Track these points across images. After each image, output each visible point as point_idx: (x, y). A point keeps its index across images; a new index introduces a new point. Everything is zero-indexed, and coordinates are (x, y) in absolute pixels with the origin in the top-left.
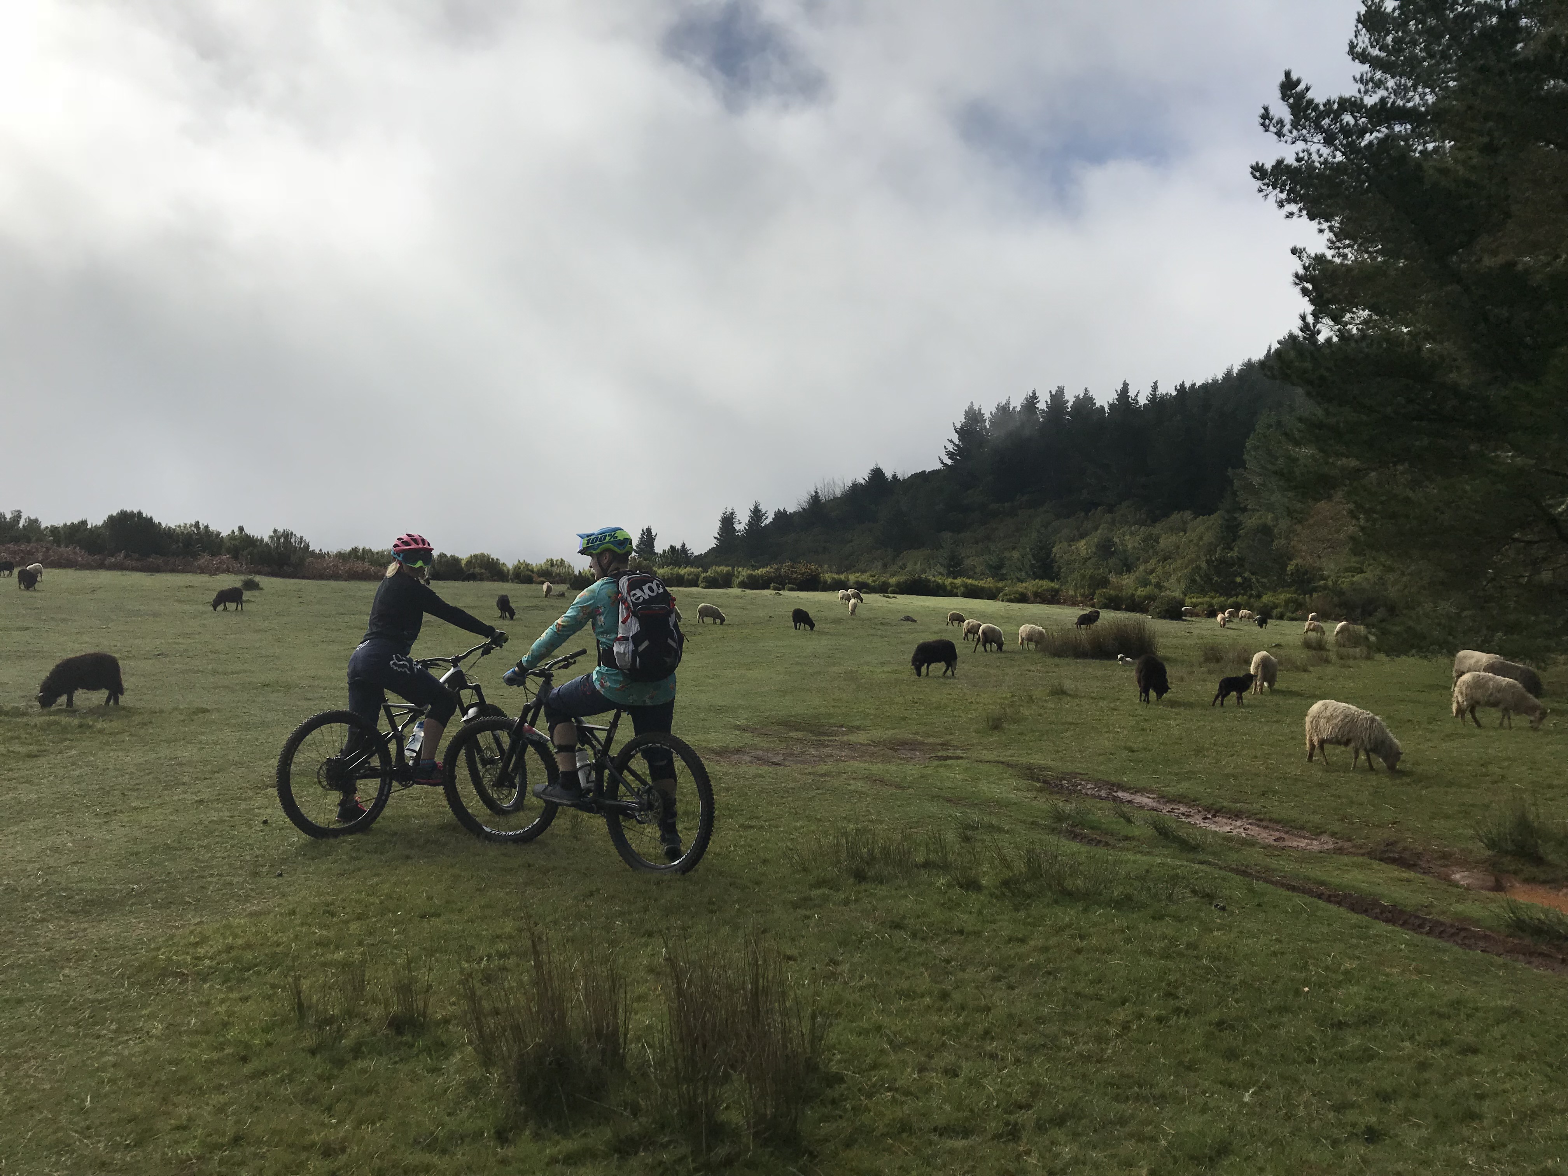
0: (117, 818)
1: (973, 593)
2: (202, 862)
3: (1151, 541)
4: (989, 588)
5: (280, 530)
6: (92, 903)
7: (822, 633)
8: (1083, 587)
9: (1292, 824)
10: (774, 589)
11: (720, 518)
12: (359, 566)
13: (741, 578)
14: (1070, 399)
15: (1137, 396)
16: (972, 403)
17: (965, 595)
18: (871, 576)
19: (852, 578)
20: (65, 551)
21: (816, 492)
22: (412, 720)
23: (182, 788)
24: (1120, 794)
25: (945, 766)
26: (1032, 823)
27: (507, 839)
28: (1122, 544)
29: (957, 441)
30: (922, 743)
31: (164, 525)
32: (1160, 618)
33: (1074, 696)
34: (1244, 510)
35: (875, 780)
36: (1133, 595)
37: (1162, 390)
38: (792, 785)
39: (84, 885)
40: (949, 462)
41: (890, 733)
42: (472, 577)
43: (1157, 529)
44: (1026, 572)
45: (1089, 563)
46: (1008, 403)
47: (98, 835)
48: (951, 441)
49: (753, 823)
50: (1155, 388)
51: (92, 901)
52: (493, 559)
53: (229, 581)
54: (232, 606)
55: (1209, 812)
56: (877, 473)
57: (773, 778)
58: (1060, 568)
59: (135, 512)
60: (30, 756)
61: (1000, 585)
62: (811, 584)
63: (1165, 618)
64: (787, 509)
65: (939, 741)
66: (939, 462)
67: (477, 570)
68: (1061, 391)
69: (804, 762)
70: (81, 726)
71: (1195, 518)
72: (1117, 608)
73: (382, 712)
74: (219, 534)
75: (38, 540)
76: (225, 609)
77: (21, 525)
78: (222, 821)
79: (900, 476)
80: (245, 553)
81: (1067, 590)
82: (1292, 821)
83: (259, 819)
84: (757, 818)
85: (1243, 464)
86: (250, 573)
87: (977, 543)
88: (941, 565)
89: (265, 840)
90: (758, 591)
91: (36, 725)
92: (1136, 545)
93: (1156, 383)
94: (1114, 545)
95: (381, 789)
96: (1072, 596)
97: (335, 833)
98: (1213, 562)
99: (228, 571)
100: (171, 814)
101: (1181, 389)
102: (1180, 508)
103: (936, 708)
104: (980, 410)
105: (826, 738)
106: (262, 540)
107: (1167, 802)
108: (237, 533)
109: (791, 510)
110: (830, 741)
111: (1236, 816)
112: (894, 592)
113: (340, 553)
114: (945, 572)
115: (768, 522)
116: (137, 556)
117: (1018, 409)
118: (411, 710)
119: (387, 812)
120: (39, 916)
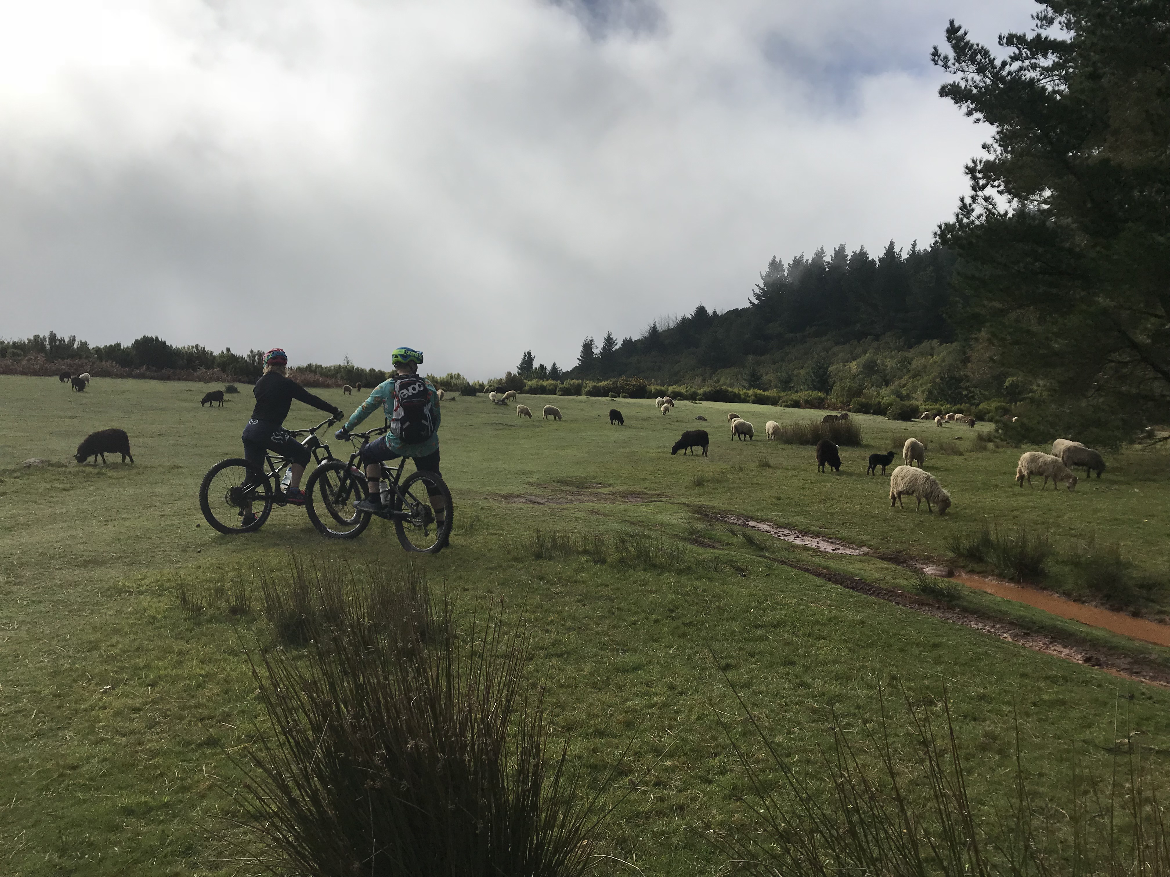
0: (112, 523)
1: (759, 400)
2: (156, 545)
3: (905, 362)
4: (773, 397)
5: (255, 350)
6: (89, 561)
9: (849, 541)
10: (612, 396)
11: (582, 344)
12: (313, 377)
13: (588, 388)
14: (849, 253)
15: (900, 252)
16: (775, 257)
17: (754, 402)
18: (688, 388)
19: (670, 389)
20: (106, 364)
21: (655, 325)
26: (674, 535)
27: (340, 537)
28: (883, 365)
29: (762, 286)
30: (645, 494)
31: (174, 347)
32: (894, 419)
33: (775, 468)
35: (593, 512)
36: (879, 403)
37: (919, 247)
39: (84, 553)
40: (756, 302)
41: (629, 487)
43: (909, 354)
44: (808, 385)
46: (802, 257)
48: (758, 286)
50: (914, 246)
56: (701, 311)
58: (830, 382)
59: (154, 337)
60: (65, 490)
61: (782, 395)
62: (639, 393)
63: (898, 419)
64: (632, 338)
66: (748, 302)
68: (842, 248)
69: (558, 503)
70: (98, 473)
71: (941, 345)
72: (867, 412)
73: (265, 461)
74: (212, 353)
75: (87, 357)
76: (211, 405)
77: (75, 346)
79: (719, 313)
80: (231, 367)
81: (831, 399)
82: (850, 539)
83: (193, 524)
86: (232, 381)
87: (774, 363)
88: (744, 380)
89: (195, 535)
90: (600, 398)
91: (70, 472)
92: (894, 365)
93: (915, 242)
94: (877, 365)
96: (834, 403)
97: (239, 531)
98: (946, 378)
99: (218, 380)
101: (935, 246)
102: (931, 337)
104: (780, 262)
105: (584, 490)
106: (242, 357)
108: (225, 352)
109: (635, 338)
110: (586, 492)
112: (700, 399)
114: (747, 385)
115: (617, 347)
116: (154, 368)
117: (810, 261)
120: (58, 567)
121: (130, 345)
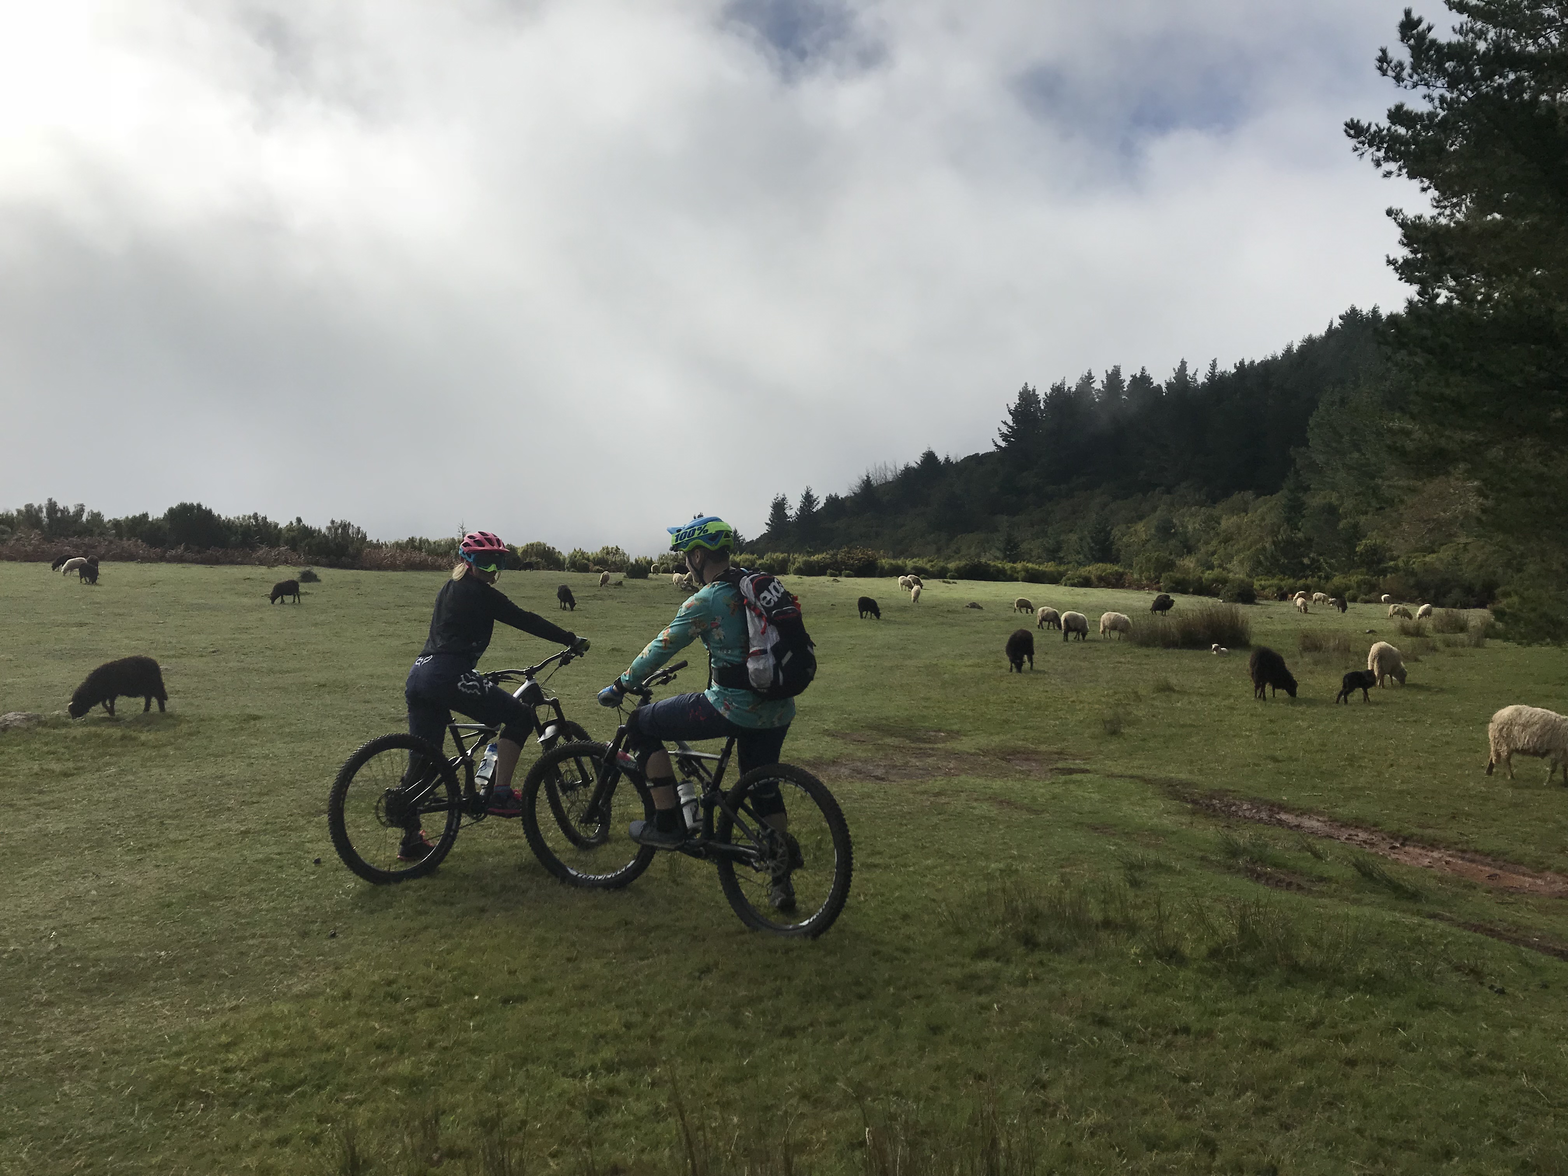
0: (152, 854)
1: (1034, 578)
2: (245, 917)
3: (1212, 522)
4: (1052, 572)
5: (338, 521)
6: (110, 977)
7: (888, 622)
8: (1148, 570)
9: (1506, 857)
10: (832, 576)
11: (771, 504)
12: (417, 557)
13: (797, 565)
14: (1126, 377)
15: (1195, 374)
16: (1026, 384)
17: (1026, 580)
18: (929, 561)
19: (910, 563)
20: (128, 544)
21: (868, 477)
22: (483, 742)
23: (227, 813)
24: (1283, 816)
25: (1074, 782)
26: (1203, 858)
27: (597, 885)
28: (1182, 526)
29: (1011, 423)
30: (1036, 752)
31: (223, 518)
32: (1234, 602)
33: (1183, 693)
34: (1307, 489)
35: (1001, 802)
36: (1199, 578)
37: (1220, 369)
38: (906, 809)
39: (102, 952)
40: (1003, 444)
41: (997, 739)
42: (529, 566)
43: (1217, 511)
44: (1085, 556)
45: (1149, 546)
46: (1063, 384)
47: (126, 879)
48: (1005, 423)
49: (877, 860)
50: (1214, 366)
51: (110, 974)
52: (549, 548)
53: (287, 573)
54: (288, 599)
55: (1396, 840)
56: (930, 457)
57: (884, 799)
58: (1119, 550)
59: (195, 504)
61: (1062, 568)
62: (868, 570)
63: (1239, 602)
64: (838, 494)
65: (1053, 748)
66: (993, 444)
67: (534, 559)
68: (1116, 372)
69: (909, 776)
71: (1258, 497)
72: (1187, 592)
73: (448, 736)
74: (276, 525)
75: (101, 534)
76: (283, 602)
77: (84, 518)
78: (268, 860)
79: (953, 459)
80: (303, 545)
81: (1132, 574)
82: (1505, 854)
83: (311, 856)
84: (880, 853)
85: (1305, 442)
86: (308, 563)
87: (1032, 525)
88: (998, 549)
89: (317, 887)
90: (815, 578)
92: (1197, 526)
93: (1214, 361)
94: (1174, 527)
95: (449, 827)
96: (1137, 580)
97: (398, 877)
98: (1280, 543)
99: (286, 562)
100: (212, 849)
101: (1241, 367)
102: (1241, 488)
103: (1037, 708)
104: (1034, 390)
105: (927, 746)
106: (320, 531)
107: (1342, 826)
108: (295, 524)
109: (842, 495)
110: (933, 749)
111: (1432, 845)
112: (953, 578)
113: (397, 543)
114: (1002, 556)
115: (819, 507)
116: (197, 548)
117: (1073, 389)
118: (481, 731)
119: (457, 848)
121: (161, 516)
